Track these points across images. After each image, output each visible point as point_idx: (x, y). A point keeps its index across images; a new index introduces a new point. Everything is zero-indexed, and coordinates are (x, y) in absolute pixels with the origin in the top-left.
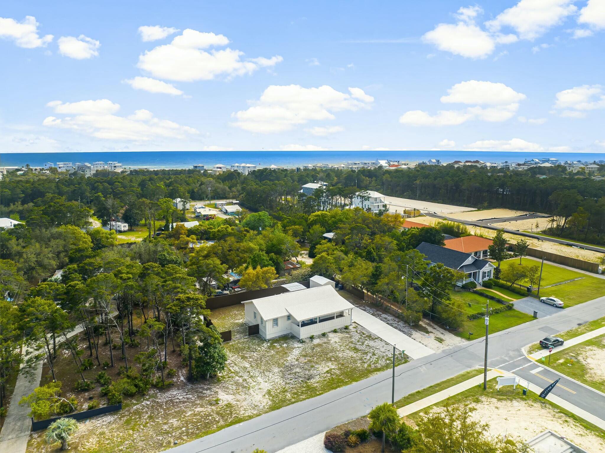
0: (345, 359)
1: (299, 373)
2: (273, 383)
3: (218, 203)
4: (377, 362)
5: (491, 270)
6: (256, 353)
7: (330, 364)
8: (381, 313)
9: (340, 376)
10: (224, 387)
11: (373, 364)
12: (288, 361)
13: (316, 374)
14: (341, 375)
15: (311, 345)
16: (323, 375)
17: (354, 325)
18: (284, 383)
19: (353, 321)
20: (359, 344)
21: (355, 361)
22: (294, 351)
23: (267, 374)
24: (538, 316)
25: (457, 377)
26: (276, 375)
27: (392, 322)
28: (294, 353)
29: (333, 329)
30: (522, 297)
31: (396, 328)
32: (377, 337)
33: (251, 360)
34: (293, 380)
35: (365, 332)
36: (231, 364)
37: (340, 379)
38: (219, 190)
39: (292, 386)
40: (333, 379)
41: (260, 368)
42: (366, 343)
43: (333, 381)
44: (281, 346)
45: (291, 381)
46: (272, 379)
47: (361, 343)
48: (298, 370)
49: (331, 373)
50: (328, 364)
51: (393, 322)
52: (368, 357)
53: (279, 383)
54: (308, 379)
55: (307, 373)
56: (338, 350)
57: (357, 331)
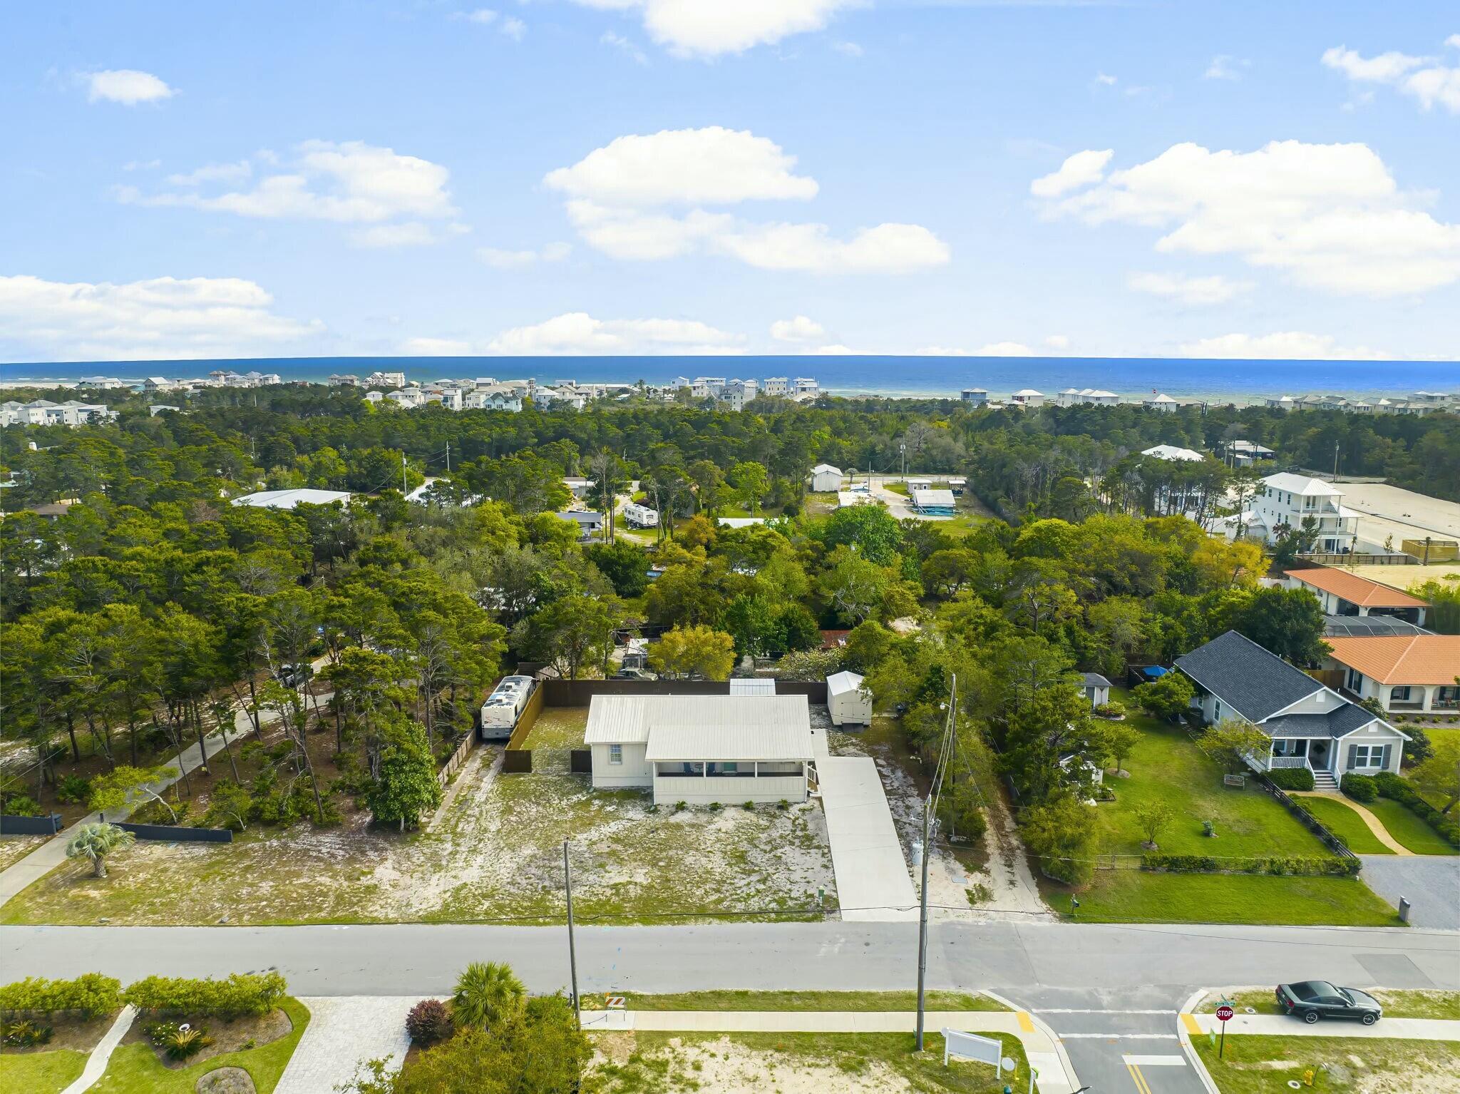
0: (687, 872)
1: (560, 869)
2: (489, 874)
3: (910, 481)
4: (746, 899)
6: (539, 808)
7: (642, 871)
9: (629, 902)
10: (407, 853)
11: (734, 900)
13: (588, 883)
14: (634, 901)
15: (660, 821)
16: (599, 889)
17: (809, 803)
18: (508, 880)
19: (815, 795)
20: (764, 847)
21: (702, 883)
23: (504, 853)
24: (1411, 916)
25: (887, 997)
26: (516, 860)
28: (604, 829)
29: (743, 801)
30: (1452, 851)
31: (903, 836)
32: (823, 845)
33: (513, 818)
34: (532, 880)
36: (474, 816)
37: (620, 908)
38: (934, 452)
39: (514, 891)
40: (605, 904)
41: (507, 840)
42: (781, 851)
43: (602, 906)
45: (524, 882)
46: (499, 866)
49: (618, 890)
50: (638, 871)
52: (742, 883)
53: (499, 877)
54: (559, 888)
55: (575, 874)
56: (703, 847)
57: (796, 819)
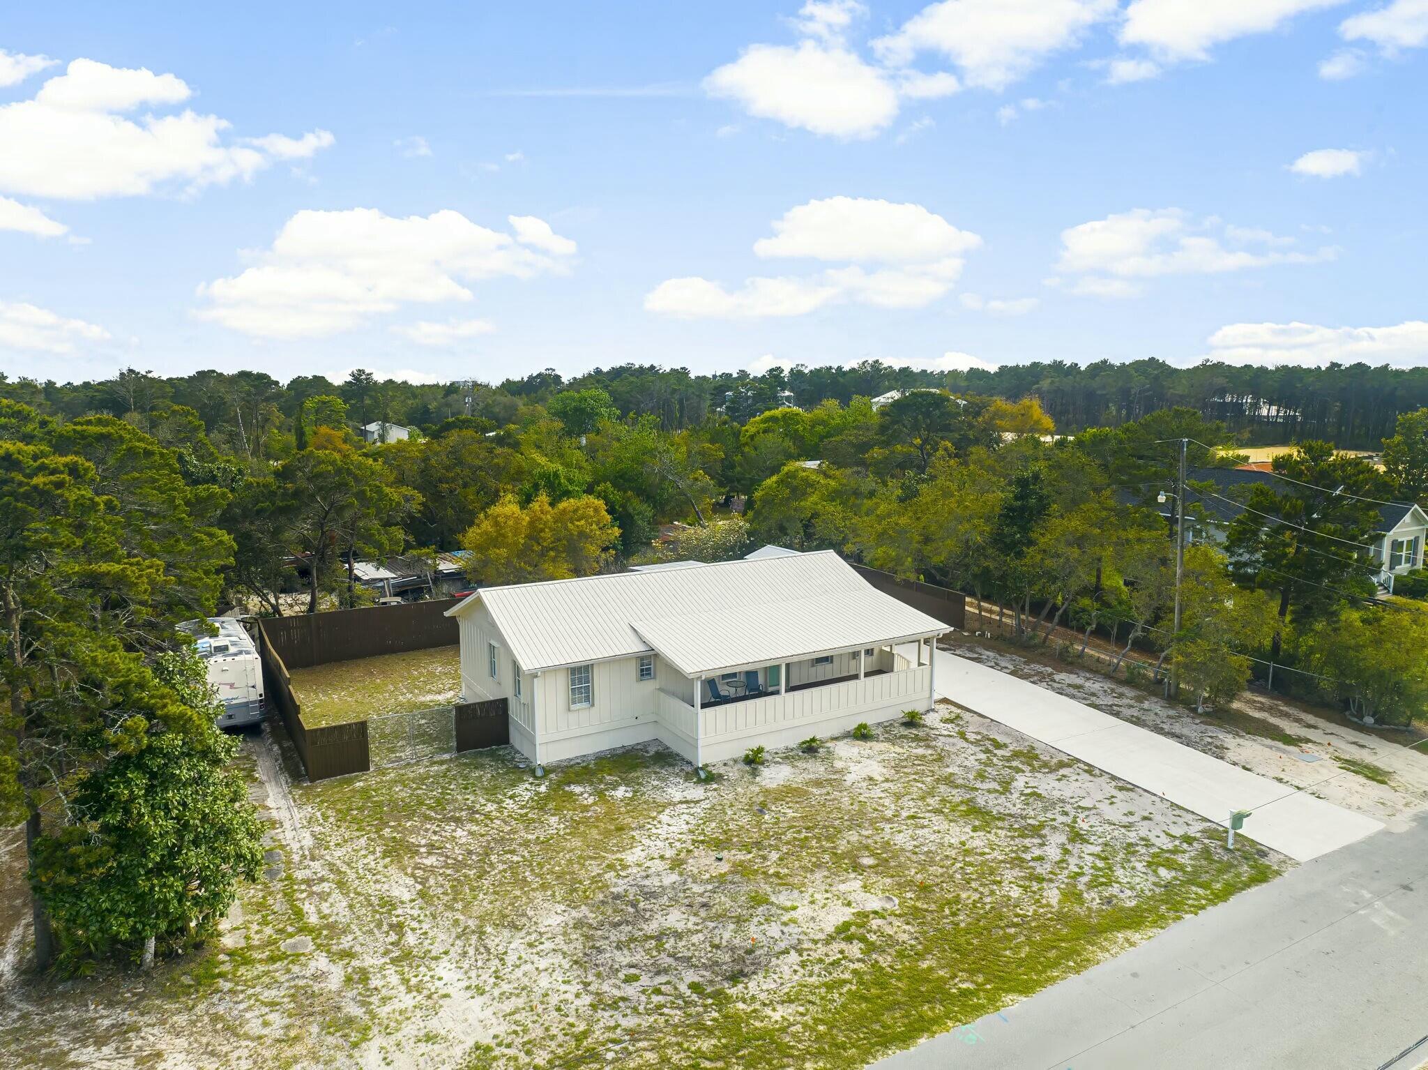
0: (932, 862)
1: (678, 936)
2: (520, 1002)
4: (1102, 879)
5: (1417, 539)
6: (469, 826)
7: (852, 885)
8: (1050, 670)
9: (920, 956)
10: (215, 1018)
11: (1090, 886)
12: (625, 867)
13: (782, 945)
14: (927, 951)
15: (747, 791)
16: (822, 949)
17: (943, 711)
18: (587, 999)
19: (937, 696)
20: (986, 786)
21: (989, 873)
22: (664, 817)
23: (497, 939)
26: (548, 945)
27: (1109, 701)
28: (662, 831)
29: (851, 726)
31: (1137, 722)
32: (1065, 759)
33: (430, 861)
34: (645, 980)
35: (1001, 739)
36: (322, 880)
37: (923, 977)
39: (630, 1022)
40: (880, 978)
41: (467, 906)
42: (1020, 782)
43: (882, 986)
44: (600, 794)
45: (630, 991)
46: (519, 973)
47: (994, 785)
48: (675, 919)
49: (863, 939)
50: (842, 887)
51: (1116, 701)
52: (1053, 853)
53: (554, 1000)
54: (734, 978)
55: (727, 935)
56: (889, 813)
57: (962, 735)
